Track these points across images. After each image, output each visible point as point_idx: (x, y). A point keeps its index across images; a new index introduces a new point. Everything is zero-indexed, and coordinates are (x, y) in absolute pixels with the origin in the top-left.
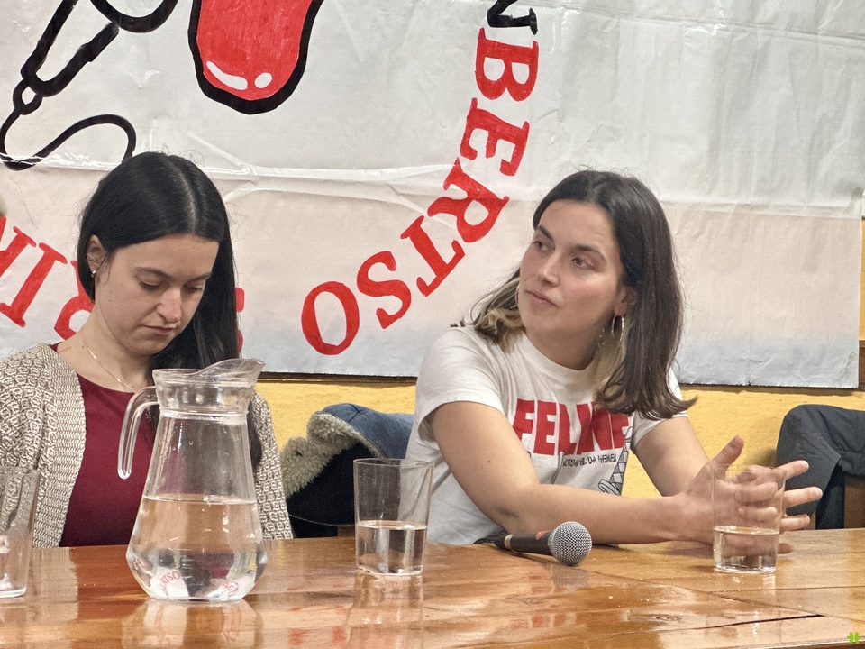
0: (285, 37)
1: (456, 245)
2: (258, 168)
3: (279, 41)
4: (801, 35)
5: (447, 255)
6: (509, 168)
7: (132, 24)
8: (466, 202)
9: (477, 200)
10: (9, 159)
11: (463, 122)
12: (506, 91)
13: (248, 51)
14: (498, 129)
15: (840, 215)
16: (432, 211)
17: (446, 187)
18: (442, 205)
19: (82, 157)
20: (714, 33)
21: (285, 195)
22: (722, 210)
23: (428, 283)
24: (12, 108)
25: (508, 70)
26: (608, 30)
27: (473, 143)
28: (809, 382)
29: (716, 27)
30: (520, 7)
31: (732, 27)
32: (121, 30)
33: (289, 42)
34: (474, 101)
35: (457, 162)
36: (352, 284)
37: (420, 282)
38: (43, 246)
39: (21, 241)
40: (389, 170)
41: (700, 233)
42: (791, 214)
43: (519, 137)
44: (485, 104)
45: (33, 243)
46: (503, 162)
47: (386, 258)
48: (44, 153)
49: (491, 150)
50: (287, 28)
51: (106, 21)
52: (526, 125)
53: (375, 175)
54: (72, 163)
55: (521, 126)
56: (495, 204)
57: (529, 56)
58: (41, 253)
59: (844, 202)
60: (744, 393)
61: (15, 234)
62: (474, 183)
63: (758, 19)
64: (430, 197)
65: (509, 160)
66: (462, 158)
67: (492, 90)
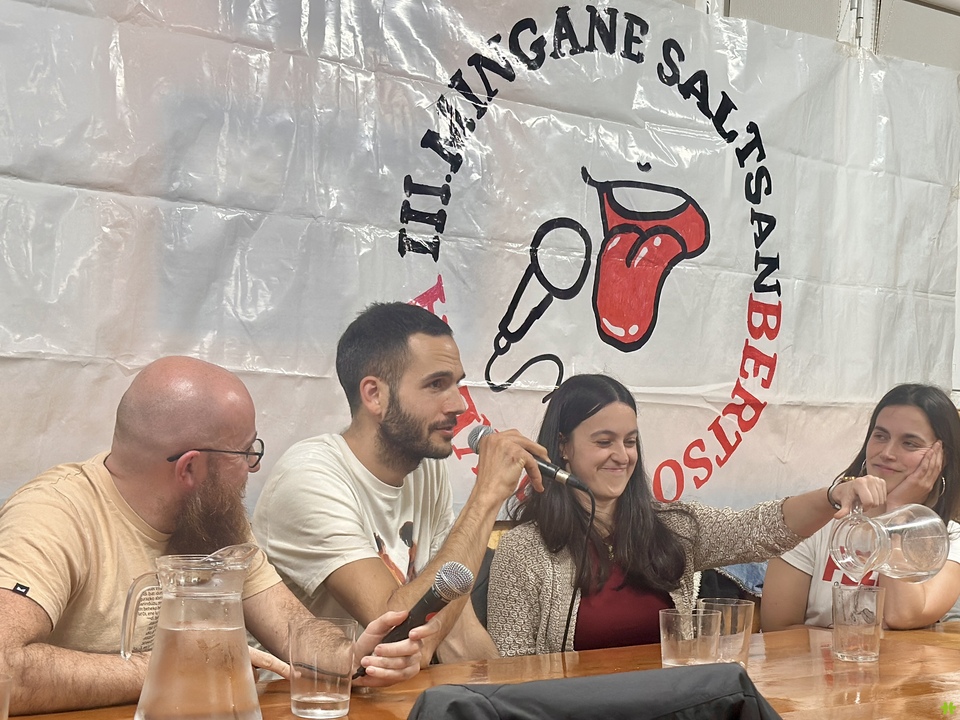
3: (642, 303)
4: (920, 293)
20: (875, 294)
26: (818, 292)
29: (876, 289)
30: (772, 279)
31: (886, 289)
33: (649, 304)
40: (702, 387)
44: (753, 343)
50: (646, 295)
53: (693, 390)
54: (528, 386)
57: (776, 310)
63: (899, 284)
66: (741, 378)
67: (755, 332)
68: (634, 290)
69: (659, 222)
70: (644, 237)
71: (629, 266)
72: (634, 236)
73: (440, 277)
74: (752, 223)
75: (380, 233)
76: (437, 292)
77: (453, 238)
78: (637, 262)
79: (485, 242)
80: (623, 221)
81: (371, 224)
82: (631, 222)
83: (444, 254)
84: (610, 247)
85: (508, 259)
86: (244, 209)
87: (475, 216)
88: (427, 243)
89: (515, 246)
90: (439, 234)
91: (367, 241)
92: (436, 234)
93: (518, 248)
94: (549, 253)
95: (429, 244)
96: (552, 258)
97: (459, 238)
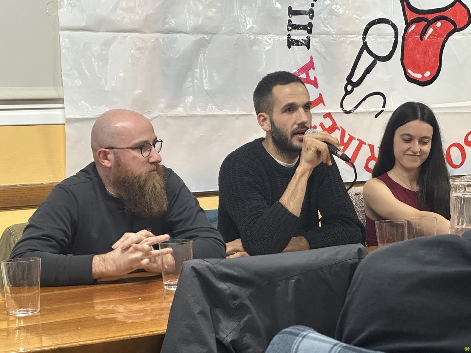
0: (434, 58)
3: (432, 59)
7: (382, 59)
10: (345, 110)
13: (421, 64)
24: (345, 93)
32: (378, 62)
33: (436, 59)
36: (463, 143)
38: (358, 139)
39: (351, 138)
45: (355, 139)
48: (356, 107)
51: (373, 59)
54: (366, 110)
58: (358, 142)
61: (349, 136)
69: (439, 14)
70: (430, 23)
71: (422, 39)
72: (424, 23)
73: (311, 57)
75: (277, 38)
76: (310, 65)
77: (317, 36)
79: (335, 36)
80: (417, 16)
81: (271, 34)
83: (313, 45)
84: (410, 31)
85: (348, 44)
86: (203, 34)
87: (328, 23)
88: (303, 40)
89: (353, 36)
90: (309, 35)
91: (269, 43)
92: (308, 35)
93: (355, 37)
94: (374, 38)
95: (305, 41)
96: (375, 40)
97: (320, 36)
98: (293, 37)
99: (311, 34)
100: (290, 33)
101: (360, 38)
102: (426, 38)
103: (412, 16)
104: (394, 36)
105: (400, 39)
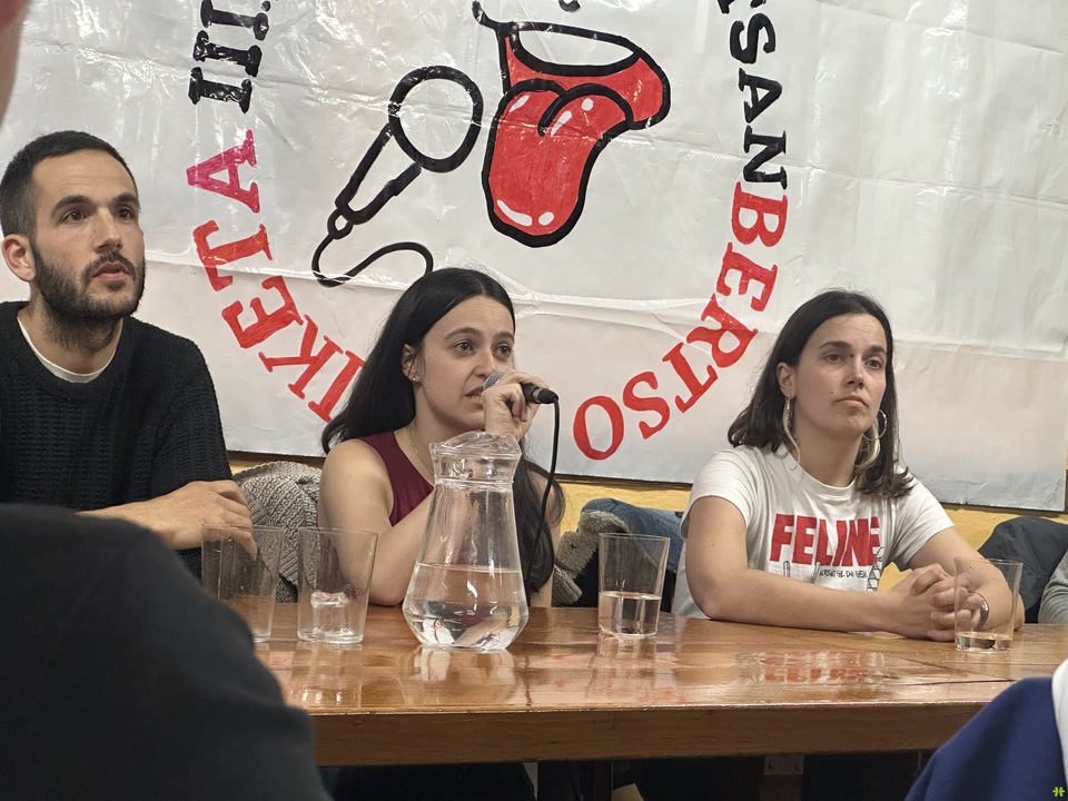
0: (567, 181)
1: (710, 369)
2: (540, 294)
3: (561, 185)
4: (1022, 199)
5: (703, 378)
6: (759, 305)
7: (433, 164)
8: (720, 333)
9: (730, 331)
10: (322, 276)
11: (720, 263)
12: (758, 237)
13: (533, 193)
14: (750, 271)
15: (1053, 359)
16: (690, 339)
17: (703, 318)
18: (699, 334)
19: (386, 278)
20: (945, 193)
21: (561, 319)
22: (946, 349)
23: (685, 402)
24: (327, 233)
25: (761, 219)
26: (849, 188)
27: (727, 282)
28: (1021, 504)
29: (946, 189)
30: (772, 165)
31: (961, 190)
32: (423, 169)
34: (730, 245)
35: (714, 297)
36: (619, 400)
37: (678, 400)
38: (348, 353)
39: (331, 348)
40: (654, 302)
41: (926, 369)
42: (1008, 356)
43: (768, 278)
44: (739, 248)
45: (340, 351)
46: (754, 299)
47: (649, 378)
48: (353, 273)
49: (743, 288)
51: (411, 162)
52: (775, 267)
53: (642, 305)
54: (377, 282)
55: (770, 269)
56: (745, 335)
57: (780, 208)
58: (347, 360)
59: (1057, 348)
60: (961, 511)
61: (325, 342)
62: (728, 317)
63: (986, 183)
64: (689, 326)
65: (759, 298)
66: (717, 294)
67: (745, 236)
68: (549, 166)
69: (591, 80)
70: (566, 99)
71: (541, 134)
72: (553, 96)
73: (250, 134)
74: (742, 89)
75: (163, 71)
76: (248, 153)
77: (272, 83)
78: (554, 129)
79: (317, 91)
80: (533, 75)
81: (147, 59)
82: (545, 77)
83: (257, 105)
84: (513, 108)
85: (351, 117)
87: (303, 57)
88: (233, 87)
89: (365, 98)
90: (251, 78)
91: (139, 80)
92: (247, 77)
93: (372, 102)
96: (422, 118)
97: (280, 85)
98: (207, 77)
99: (255, 76)
100: (199, 64)
101: (383, 106)
102: (553, 133)
103: (521, 74)
104: (471, 115)
105: (486, 126)
